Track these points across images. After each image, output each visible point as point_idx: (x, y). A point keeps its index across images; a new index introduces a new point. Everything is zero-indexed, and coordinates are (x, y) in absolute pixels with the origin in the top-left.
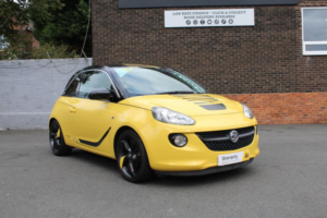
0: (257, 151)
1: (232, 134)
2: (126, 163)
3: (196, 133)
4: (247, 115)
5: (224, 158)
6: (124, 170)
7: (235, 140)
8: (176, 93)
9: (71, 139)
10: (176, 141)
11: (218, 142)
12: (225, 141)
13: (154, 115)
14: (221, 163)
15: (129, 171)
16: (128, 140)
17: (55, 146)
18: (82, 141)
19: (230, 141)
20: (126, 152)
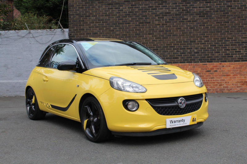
0: (206, 116)
1: (179, 101)
2: (88, 126)
3: (147, 100)
4: (198, 84)
5: (171, 122)
6: (87, 131)
7: (183, 106)
8: (135, 64)
9: (44, 105)
10: (130, 106)
11: (166, 107)
12: (173, 107)
13: (112, 84)
14: (169, 126)
15: (91, 132)
16: (90, 105)
17: (31, 111)
18: (53, 107)
19: (177, 107)
20: (88, 116)
